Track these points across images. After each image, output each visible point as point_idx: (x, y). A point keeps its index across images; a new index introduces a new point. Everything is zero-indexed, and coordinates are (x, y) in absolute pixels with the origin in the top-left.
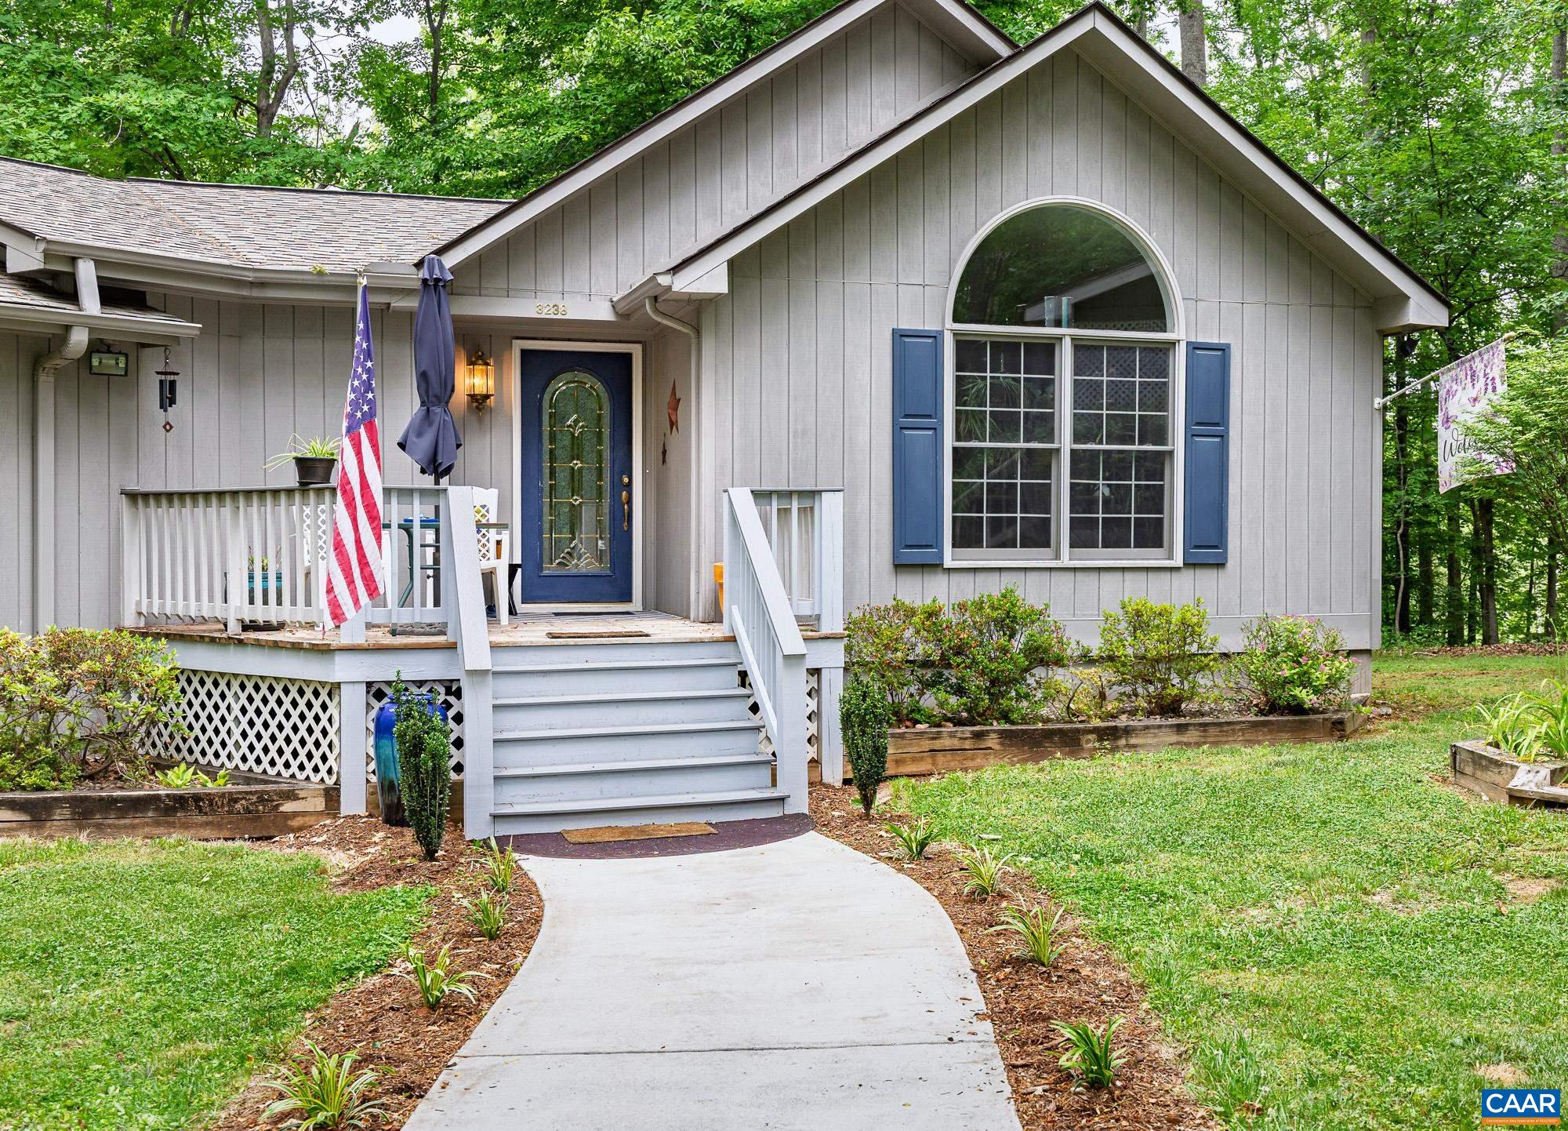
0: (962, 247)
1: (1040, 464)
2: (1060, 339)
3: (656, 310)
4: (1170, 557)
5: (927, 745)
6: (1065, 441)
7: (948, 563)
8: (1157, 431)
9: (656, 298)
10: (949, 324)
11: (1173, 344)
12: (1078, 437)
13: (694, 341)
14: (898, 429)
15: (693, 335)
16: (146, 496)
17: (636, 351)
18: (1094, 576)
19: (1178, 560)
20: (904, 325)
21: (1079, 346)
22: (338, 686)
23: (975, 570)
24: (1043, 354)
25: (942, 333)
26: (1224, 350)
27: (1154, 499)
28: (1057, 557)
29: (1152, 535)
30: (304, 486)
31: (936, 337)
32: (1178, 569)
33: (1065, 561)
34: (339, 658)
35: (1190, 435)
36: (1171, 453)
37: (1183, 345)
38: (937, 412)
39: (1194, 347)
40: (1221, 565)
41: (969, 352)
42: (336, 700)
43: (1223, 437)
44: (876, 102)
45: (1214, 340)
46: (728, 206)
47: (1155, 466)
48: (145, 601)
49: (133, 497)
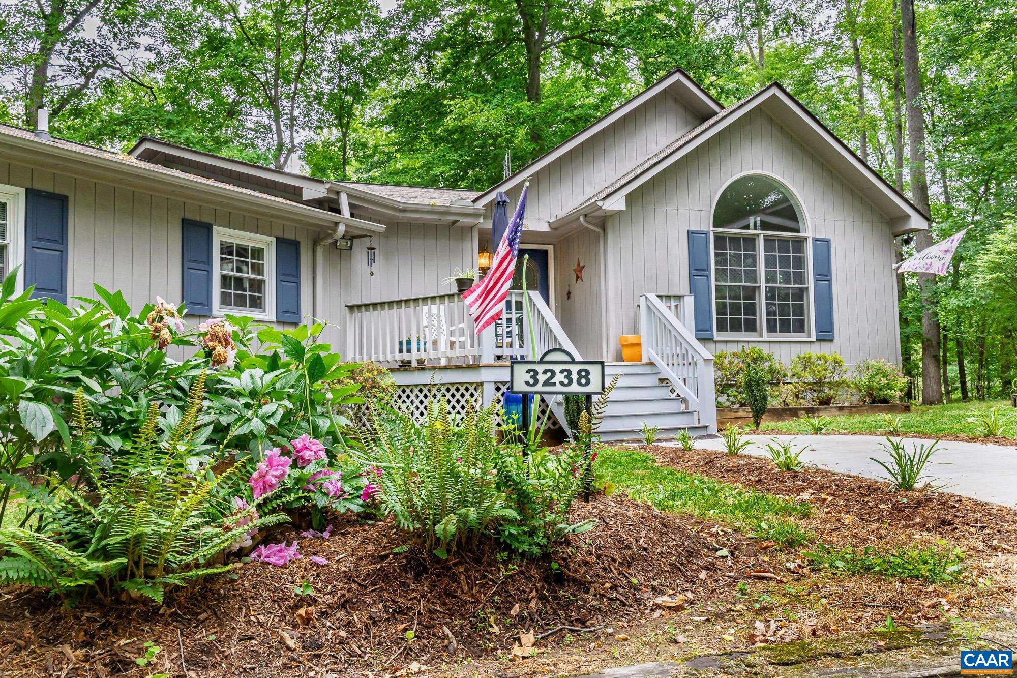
0: (716, 193)
1: (751, 293)
2: (758, 235)
3: (586, 221)
4: (809, 336)
5: (733, 415)
6: (762, 283)
7: (716, 338)
8: (800, 278)
9: (586, 215)
10: (712, 228)
11: (806, 238)
12: (767, 281)
13: (602, 235)
14: (691, 276)
15: (601, 231)
16: (359, 307)
17: (550, 249)
18: (777, 345)
19: (813, 338)
20: (692, 228)
21: (767, 240)
22: (481, 384)
23: (727, 342)
24: (751, 241)
25: (709, 232)
26: (828, 241)
27: (800, 310)
28: (761, 336)
29: (800, 327)
30: (461, 291)
31: (706, 234)
32: (813, 342)
33: (765, 338)
34: (483, 371)
35: (816, 280)
36: (807, 289)
37: (811, 239)
38: (708, 269)
39: (816, 240)
40: (831, 341)
41: (720, 240)
42: (479, 391)
43: (829, 281)
44: (659, 134)
45: (823, 237)
46: (597, 180)
47: (800, 294)
48: (358, 357)
49: (351, 308)
